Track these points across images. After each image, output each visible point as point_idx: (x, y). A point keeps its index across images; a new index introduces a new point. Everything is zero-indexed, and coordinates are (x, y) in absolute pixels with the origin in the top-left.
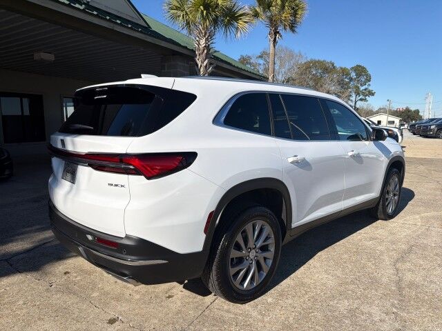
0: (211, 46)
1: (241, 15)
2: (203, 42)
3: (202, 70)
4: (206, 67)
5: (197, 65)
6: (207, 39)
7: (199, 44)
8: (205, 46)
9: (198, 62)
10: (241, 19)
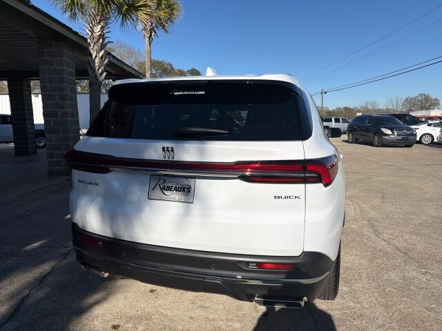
0: (106, 35)
1: (141, 6)
2: (97, 29)
3: (97, 61)
4: (102, 58)
5: (91, 55)
6: (102, 27)
7: (92, 32)
8: (100, 35)
9: (92, 52)
10: (141, 10)
